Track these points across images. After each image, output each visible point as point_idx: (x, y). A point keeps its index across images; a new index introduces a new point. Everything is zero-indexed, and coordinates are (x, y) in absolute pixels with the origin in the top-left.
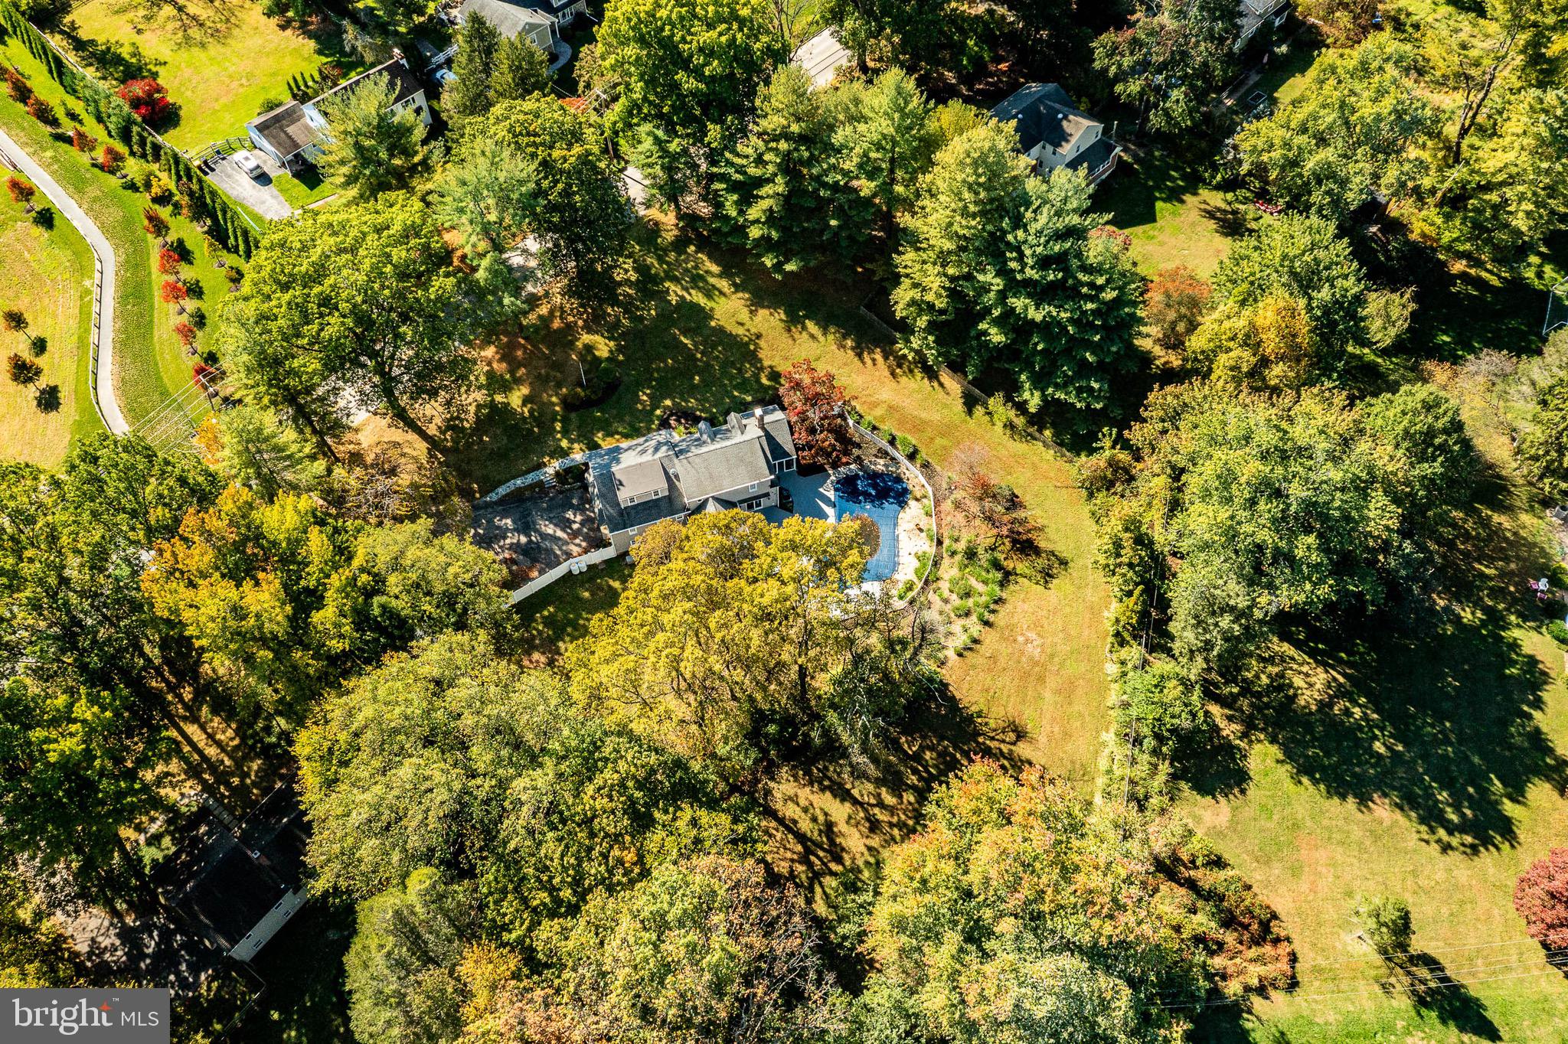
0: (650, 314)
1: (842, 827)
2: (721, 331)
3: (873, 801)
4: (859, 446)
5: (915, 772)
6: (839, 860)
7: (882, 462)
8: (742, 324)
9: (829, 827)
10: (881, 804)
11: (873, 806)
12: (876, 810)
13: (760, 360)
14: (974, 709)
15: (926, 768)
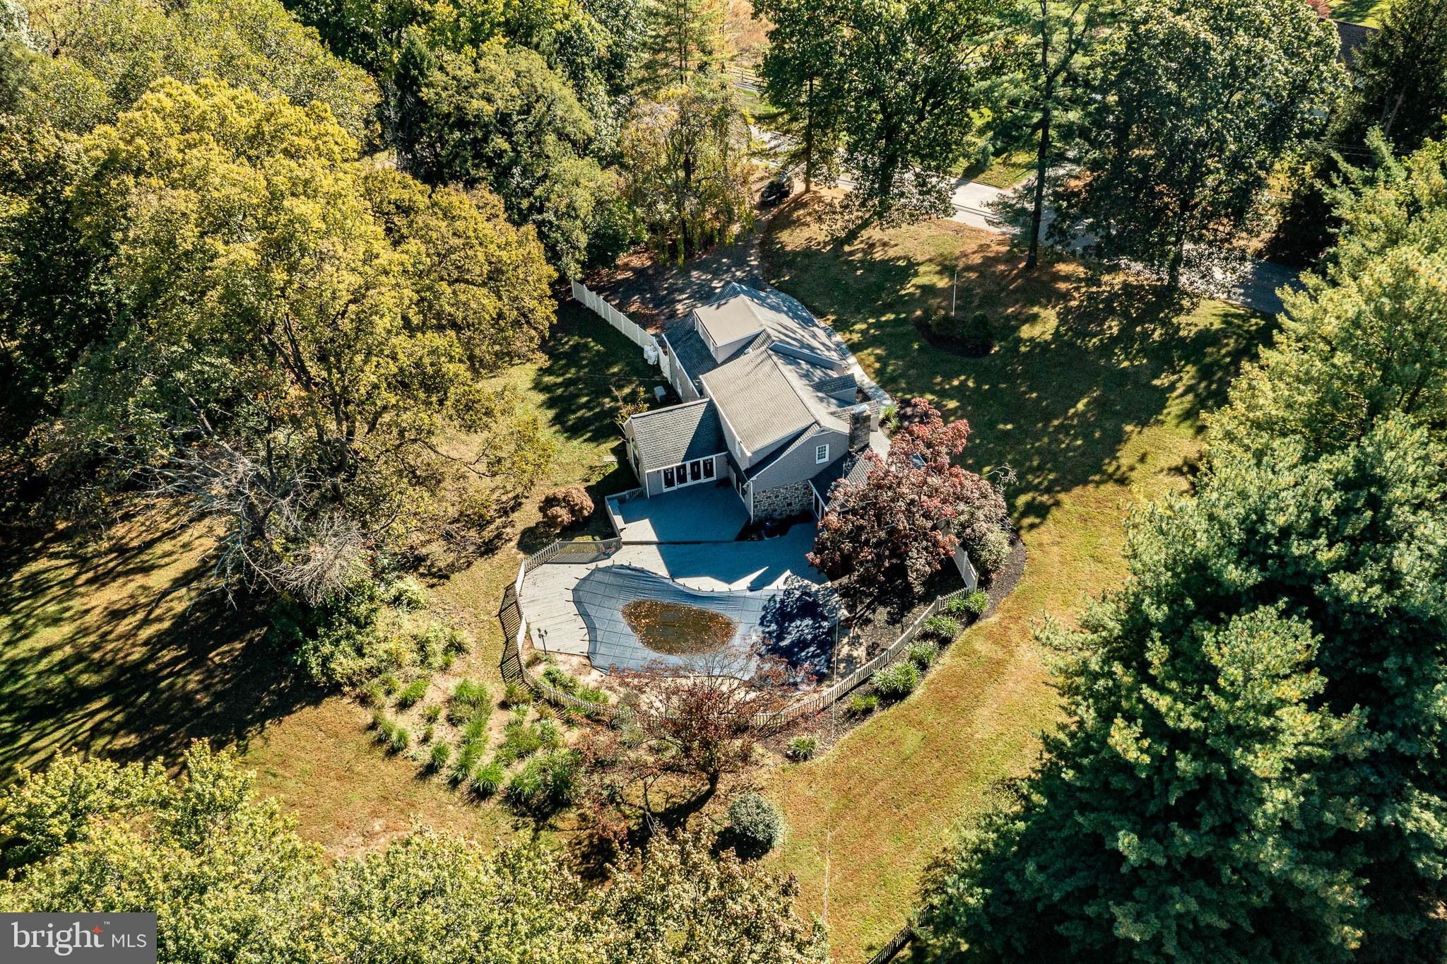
0: (1119, 362)
1: (140, 580)
2: (1119, 439)
3: (158, 612)
4: (893, 620)
5: (175, 661)
6: (89, 582)
7: (860, 652)
8: (1142, 459)
9: (146, 569)
10: (146, 622)
11: (150, 612)
12: (140, 615)
13: (1067, 489)
14: (255, 743)
15: (178, 674)
